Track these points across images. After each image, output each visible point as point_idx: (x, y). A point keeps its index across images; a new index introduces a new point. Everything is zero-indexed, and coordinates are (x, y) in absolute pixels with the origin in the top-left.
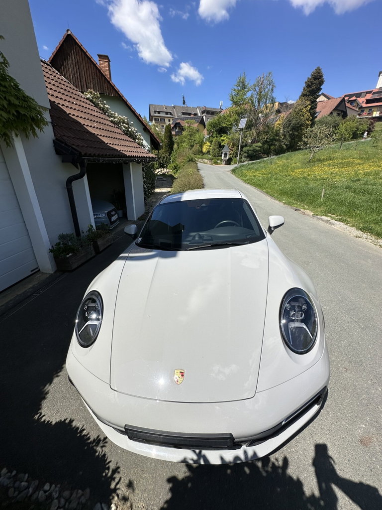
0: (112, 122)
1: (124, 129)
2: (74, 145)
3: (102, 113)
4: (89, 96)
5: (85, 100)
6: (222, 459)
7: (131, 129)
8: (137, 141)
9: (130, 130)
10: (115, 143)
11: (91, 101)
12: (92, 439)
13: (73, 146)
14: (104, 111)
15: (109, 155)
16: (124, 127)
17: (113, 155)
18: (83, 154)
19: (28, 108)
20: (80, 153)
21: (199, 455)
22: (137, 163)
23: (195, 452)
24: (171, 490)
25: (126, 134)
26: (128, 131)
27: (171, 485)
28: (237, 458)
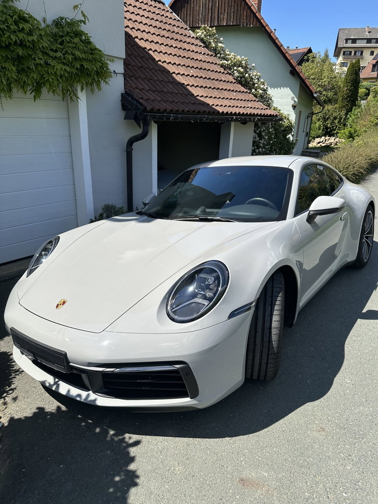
0: (222, 66)
1: (236, 74)
2: (142, 98)
3: (212, 55)
4: (200, 34)
5: (193, 41)
6: (69, 391)
7: (249, 75)
8: (253, 90)
9: (247, 75)
10: (210, 95)
11: (202, 40)
12: (14, 368)
13: (141, 101)
14: (216, 52)
15: (188, 111)
16: (239, 72)
17: (194, 111)
18: (148, 109)
19: (94, 61)
20: (146, 108)
21: (56, 383)
22: (242, 123)
23: (55, 380)
24: (35, 413)
25: (240, 83)
26: (244, 77)
27: (37, 411)
28: (79, 396)
